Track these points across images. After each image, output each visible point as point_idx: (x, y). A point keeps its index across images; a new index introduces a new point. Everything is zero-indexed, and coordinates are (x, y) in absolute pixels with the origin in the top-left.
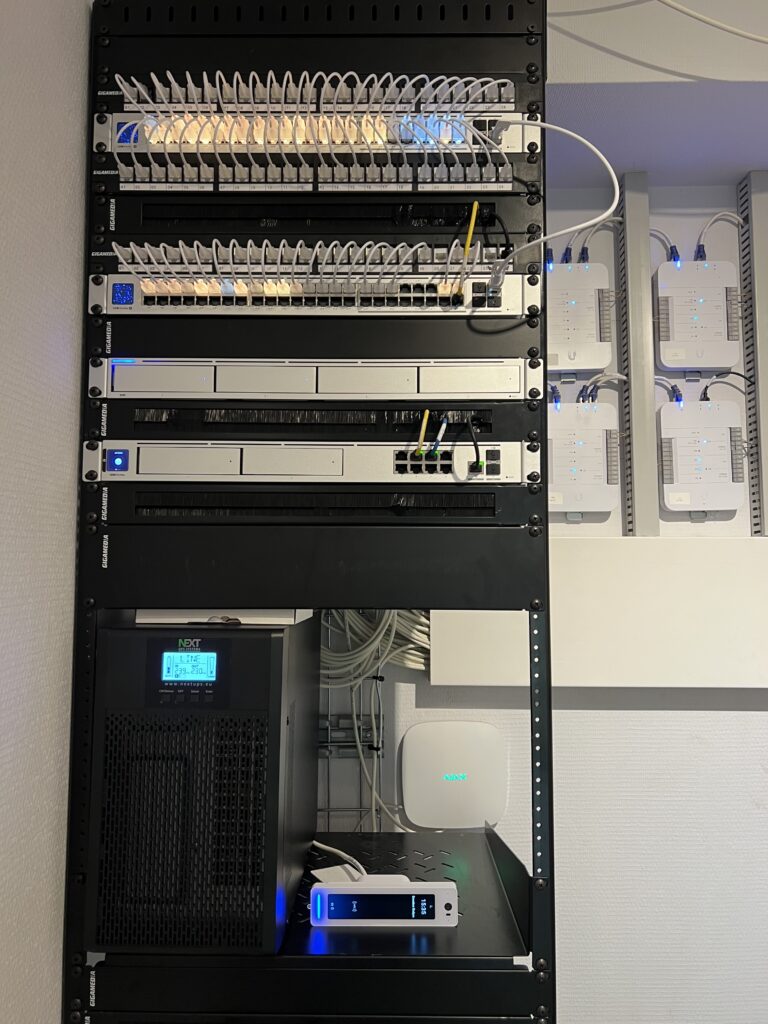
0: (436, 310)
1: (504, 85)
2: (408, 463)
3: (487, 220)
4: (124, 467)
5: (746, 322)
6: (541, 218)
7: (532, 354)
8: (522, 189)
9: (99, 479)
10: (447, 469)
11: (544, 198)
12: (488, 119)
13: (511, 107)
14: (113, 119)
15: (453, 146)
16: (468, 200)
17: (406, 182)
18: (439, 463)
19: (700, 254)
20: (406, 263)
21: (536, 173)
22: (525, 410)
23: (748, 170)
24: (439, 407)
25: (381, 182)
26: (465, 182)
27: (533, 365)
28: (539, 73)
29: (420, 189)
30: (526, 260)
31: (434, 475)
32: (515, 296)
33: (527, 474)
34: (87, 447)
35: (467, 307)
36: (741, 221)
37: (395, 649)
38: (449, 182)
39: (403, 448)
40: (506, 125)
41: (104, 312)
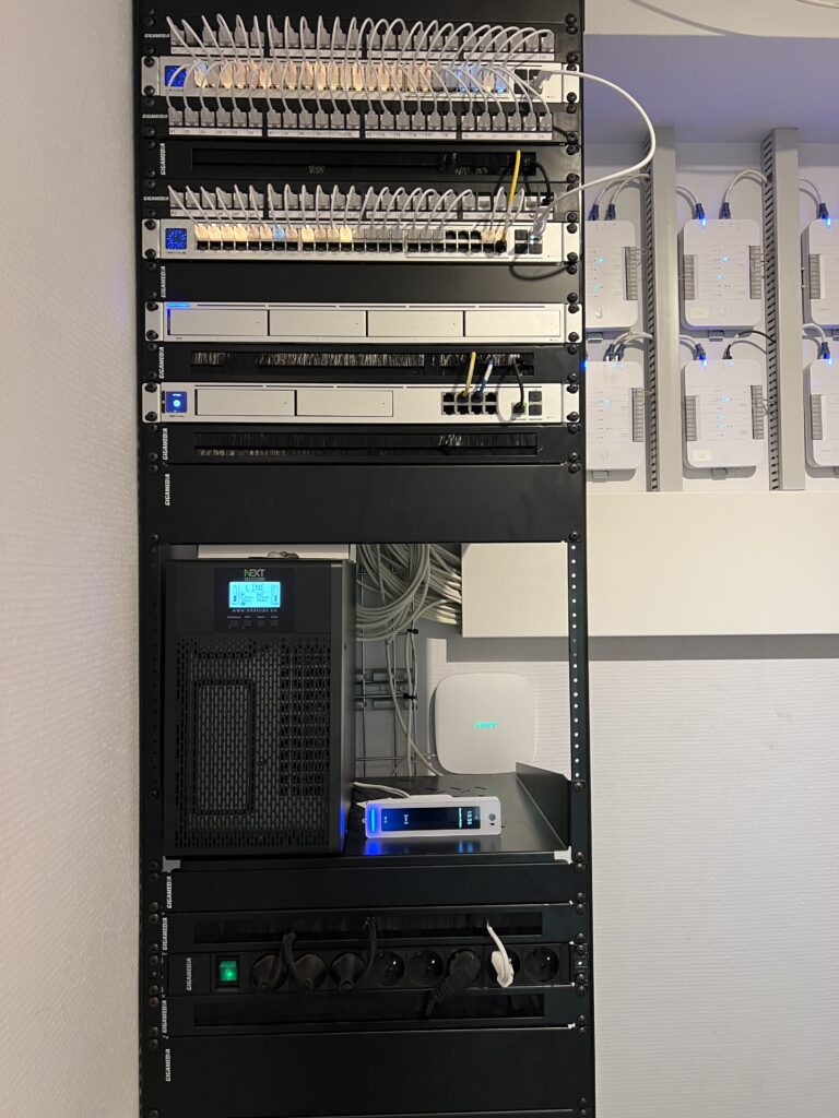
0: (481, 256)
1: (544, 35)
2: (455, 404)
3: (530, 168)
4: (183, 409)
5: (769, 280)
6: (579, 168)
7: (571, 299)
8: (562, 139)
9: (158, 420)
10: (492, 410)
11: (582, 147)
12: (528, 69)
13: (551, 57)
14: (162, 62)
15: (495, 95)
16: (511, 149)
17: (450, 131)
18: (484, 404)
19: (725, 212)
20: (452, 211)
21: (574, 123)
22: (565, 353)
23: (772, 128)
24: (485, 351)
25: (426, 130)
26: (507, 131)
27: (572, 310)
28: (577, 24)
29: (463, 138)
30: (566, 208)
31: (480, 416)
32: (556, 243)
33: (566, 414)
34: (146, 389)
35: (510, 254)
36: (765, 179)
37: (427, 604)
38: (491, 131)
39: (450, 390)
40: (548, 75)
41: (158, 256)
